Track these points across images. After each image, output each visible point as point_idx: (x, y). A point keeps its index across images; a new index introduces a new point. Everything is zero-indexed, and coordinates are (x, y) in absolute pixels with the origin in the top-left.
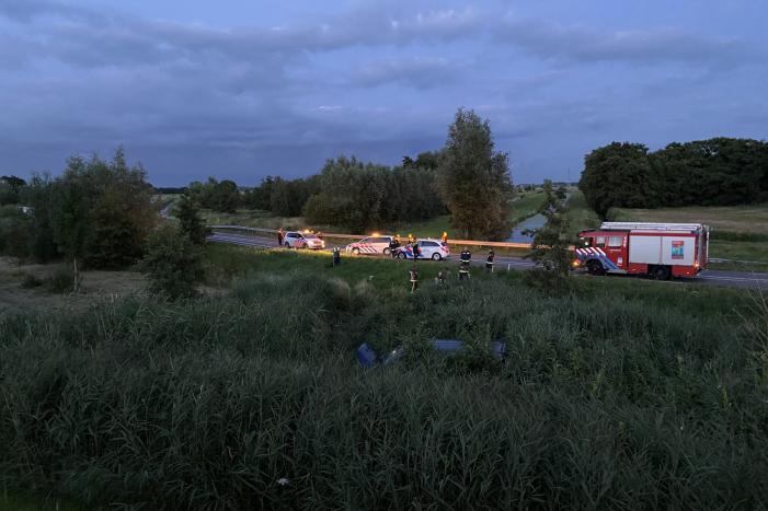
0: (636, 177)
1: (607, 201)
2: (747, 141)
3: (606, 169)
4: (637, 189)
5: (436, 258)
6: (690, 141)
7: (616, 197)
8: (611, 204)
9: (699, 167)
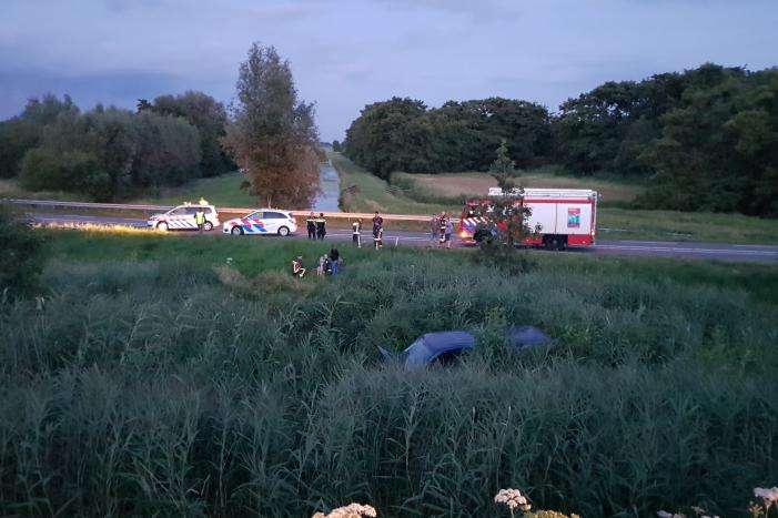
0: (419, 139)
1: (388, 164)
2: (521, 103)
3: (386, 128)
4: (420, 152)
5: (284, 232)
6: (467, 100)
7: (399, 160)
8: (393, 168)
9: (478, 129)
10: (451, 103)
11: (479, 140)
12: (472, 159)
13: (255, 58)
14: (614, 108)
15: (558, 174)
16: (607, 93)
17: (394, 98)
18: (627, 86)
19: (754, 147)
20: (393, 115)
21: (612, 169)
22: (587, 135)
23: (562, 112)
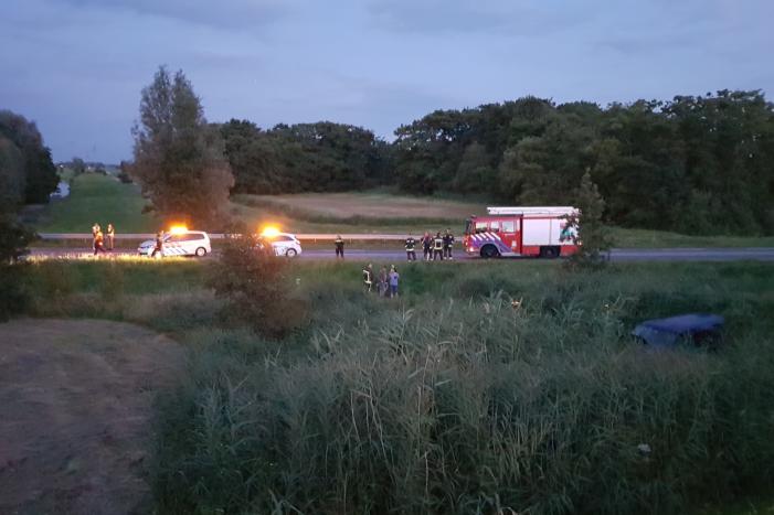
0: (261, 161)
2: (349, 127)
4: (263, 174)
10: (281, 126)
11: (313, 162)
12: (309, 180)
13: (161, 81)
14: (440, 134)
15: (395, 194)
16: (436, 121)
17: (233, 120)
18: (453, 115)
19: (609, 169)
20: (233, 137)
21: (450, 189)
22: (422, 158)
23: (397, 137)
